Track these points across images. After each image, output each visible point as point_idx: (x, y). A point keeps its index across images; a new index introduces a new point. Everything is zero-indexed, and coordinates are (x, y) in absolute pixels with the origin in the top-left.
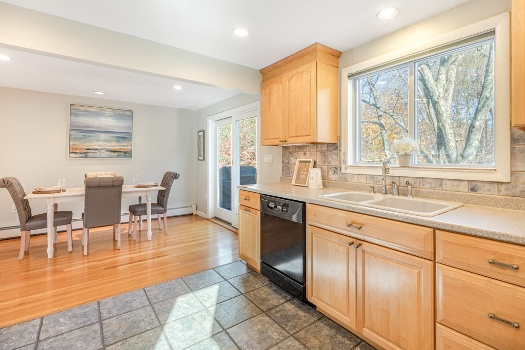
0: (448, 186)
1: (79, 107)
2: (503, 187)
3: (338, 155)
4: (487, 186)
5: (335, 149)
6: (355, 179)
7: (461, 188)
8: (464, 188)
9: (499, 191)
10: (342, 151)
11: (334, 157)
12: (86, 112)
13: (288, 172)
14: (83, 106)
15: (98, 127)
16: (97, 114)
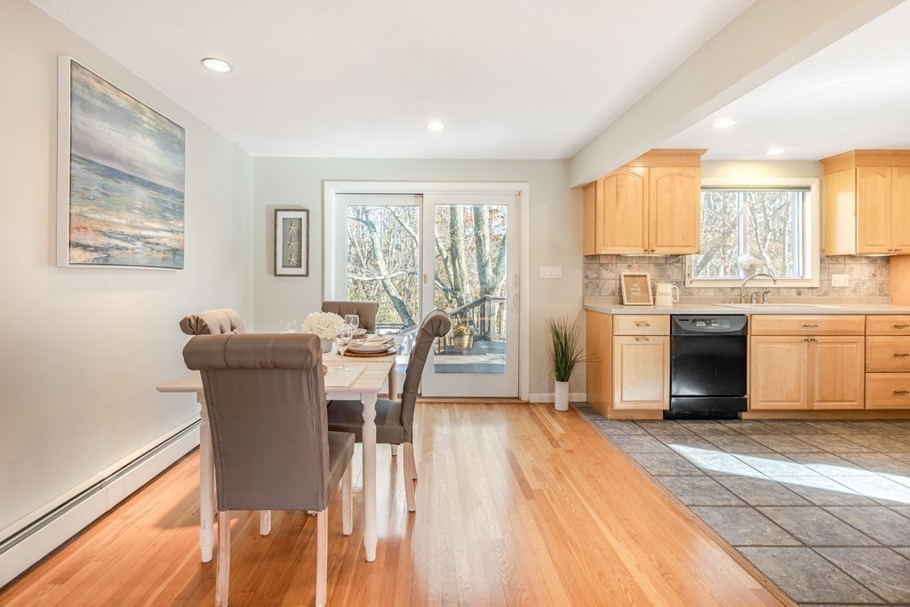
0: (784, 292)
1: (92, 81)
2: (815, 291)
3: (682, 269)
4: (807, 291)
5: (677, 262)
6: (702, 293)
7: (792, 294)
8: (793, 293)
9: (813, 293)
10: (687, 265)
11: (676, 270)
12: (107, 102)
13: (597, 290)
14: (99, 80)
15: (130, 165)
16: (127, 118)
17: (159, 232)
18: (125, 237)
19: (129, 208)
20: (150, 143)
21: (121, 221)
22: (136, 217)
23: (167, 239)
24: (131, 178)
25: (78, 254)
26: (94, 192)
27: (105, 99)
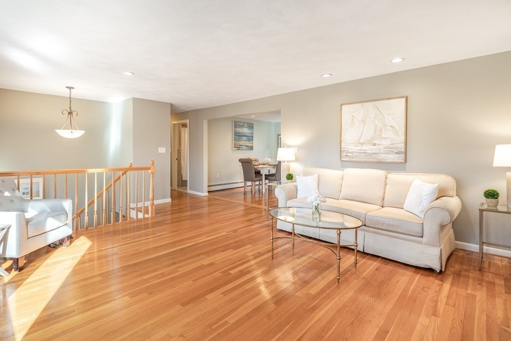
1: (237, 123)
14: (239, 122)
15: (243, 133)
16: (242, 126)
17: (248, 144)
18: (242, 145)
19: (242, 141)
20: (246, 129)
21: (242, 143)
22: (244, 142)
23: (250, 145)
24: (243, 136)
25: (235, 149)
26: (237, 139)
27: (239, 125)
